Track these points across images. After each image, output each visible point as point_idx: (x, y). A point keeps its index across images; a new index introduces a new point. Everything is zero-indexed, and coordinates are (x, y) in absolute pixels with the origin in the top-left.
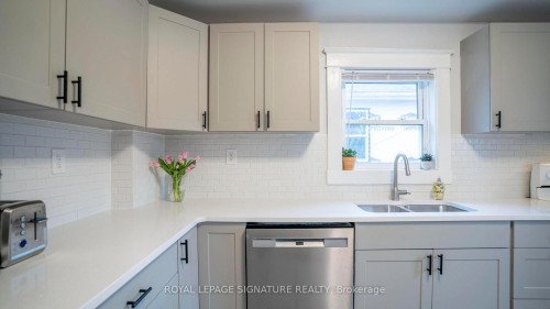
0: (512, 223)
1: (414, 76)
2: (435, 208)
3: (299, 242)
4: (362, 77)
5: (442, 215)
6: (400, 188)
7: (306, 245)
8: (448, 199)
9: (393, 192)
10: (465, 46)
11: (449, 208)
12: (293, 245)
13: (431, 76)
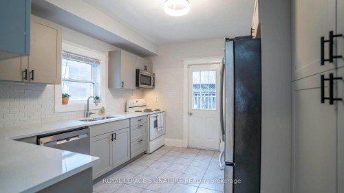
0: (130, 119)
1: (93, 62)
2: (103, 119)
3: (68, 139)
4: (72, 57)
5: (106, 120)
6: (90, 112)
7: (71, 140)
8: (106, 114)
9: (87, 114)
10: (111, 54)
11: (108, 118)
12: (65, 141)
13: (99, 63)
